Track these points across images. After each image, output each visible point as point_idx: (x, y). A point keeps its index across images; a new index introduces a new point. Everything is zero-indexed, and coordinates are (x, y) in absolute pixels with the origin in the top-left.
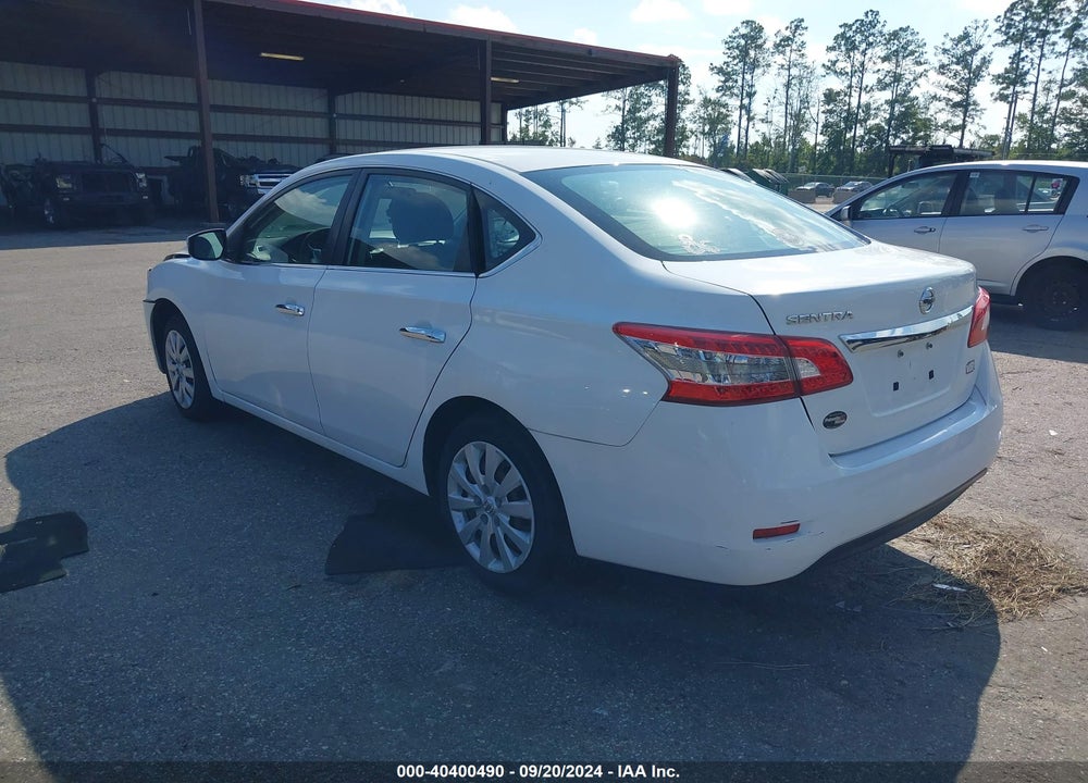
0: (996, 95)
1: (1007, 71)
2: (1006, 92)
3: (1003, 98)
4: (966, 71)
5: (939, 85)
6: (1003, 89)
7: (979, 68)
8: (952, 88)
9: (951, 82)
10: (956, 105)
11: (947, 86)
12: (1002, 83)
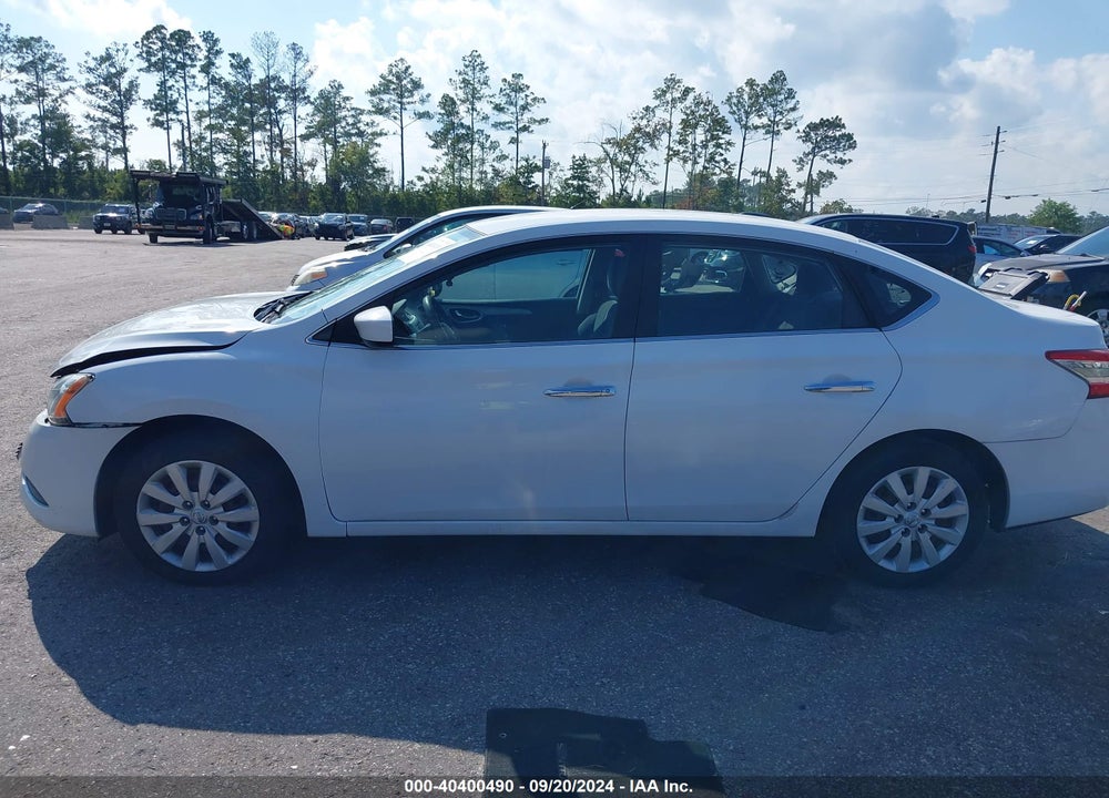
0: (152, 121)
1: (156, 97)
2: (161, 119)
3: (158, 123)
4: (115, 93)
5: (91, 105)
6: (157, 115)
7: (129, 91)
8: (105, 109)
9: (103, 103)
10: (113, 127)
11: (99, 107)
12: (156, 110)
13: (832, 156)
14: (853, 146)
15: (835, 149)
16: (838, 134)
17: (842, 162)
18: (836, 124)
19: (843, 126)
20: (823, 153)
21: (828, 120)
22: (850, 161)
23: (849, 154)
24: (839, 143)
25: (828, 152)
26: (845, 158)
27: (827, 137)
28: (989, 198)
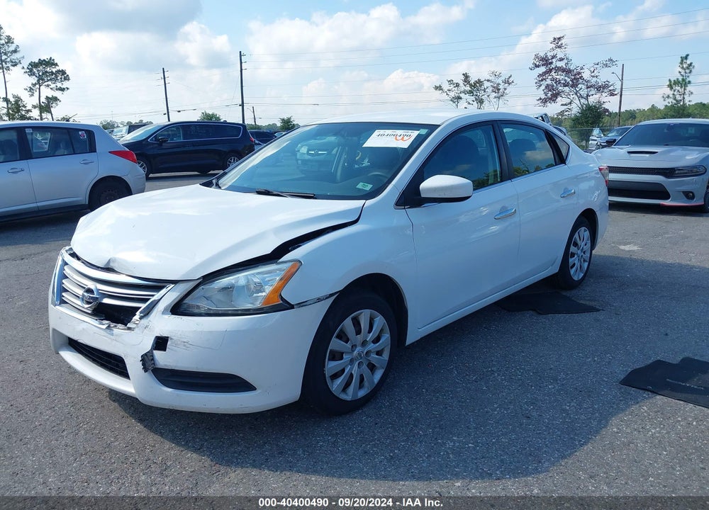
13: (53, 86)
14: (67, 78)
15: (55, 80)
16: (54, 70)
17: (62, 90)
18: (50, 63)
19: (56, 65)
20: (46, 83)
21: (44, 60)
22: (68, 89)
23: (66, 84)
24: (56, 77)
25: (49, 83)
26: (63, 87)
27: (46, 72)
28: (168, 112)
